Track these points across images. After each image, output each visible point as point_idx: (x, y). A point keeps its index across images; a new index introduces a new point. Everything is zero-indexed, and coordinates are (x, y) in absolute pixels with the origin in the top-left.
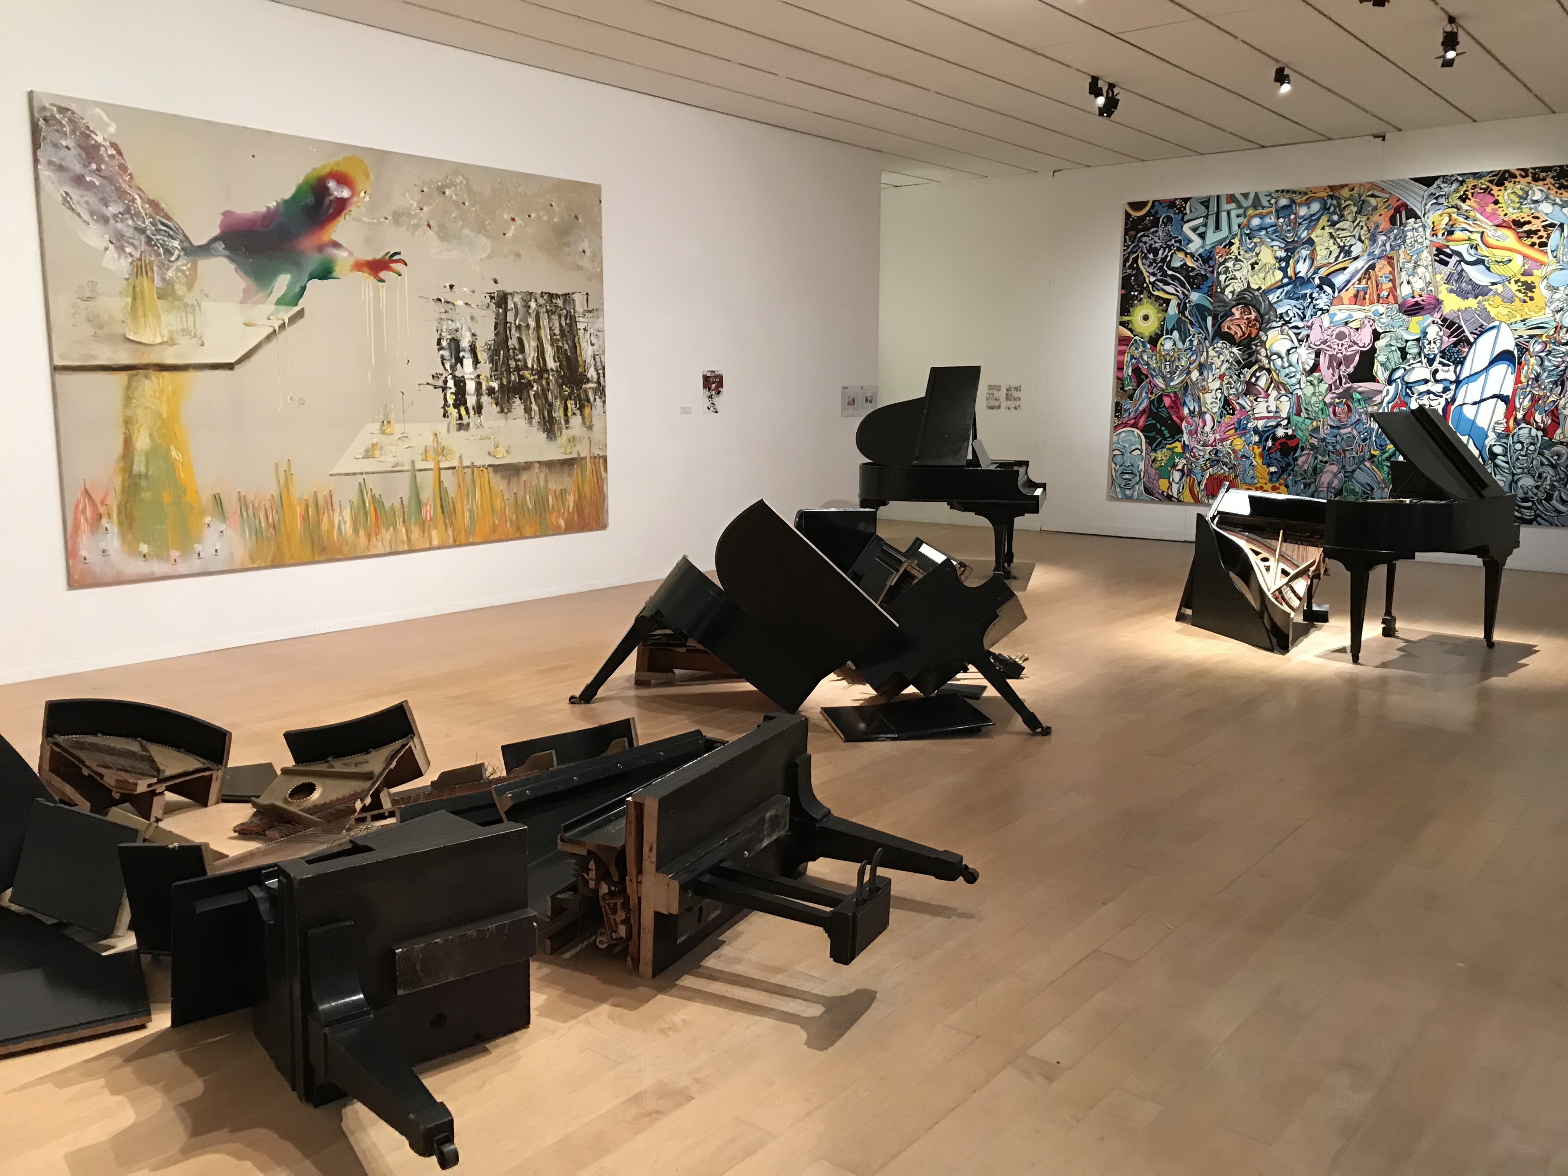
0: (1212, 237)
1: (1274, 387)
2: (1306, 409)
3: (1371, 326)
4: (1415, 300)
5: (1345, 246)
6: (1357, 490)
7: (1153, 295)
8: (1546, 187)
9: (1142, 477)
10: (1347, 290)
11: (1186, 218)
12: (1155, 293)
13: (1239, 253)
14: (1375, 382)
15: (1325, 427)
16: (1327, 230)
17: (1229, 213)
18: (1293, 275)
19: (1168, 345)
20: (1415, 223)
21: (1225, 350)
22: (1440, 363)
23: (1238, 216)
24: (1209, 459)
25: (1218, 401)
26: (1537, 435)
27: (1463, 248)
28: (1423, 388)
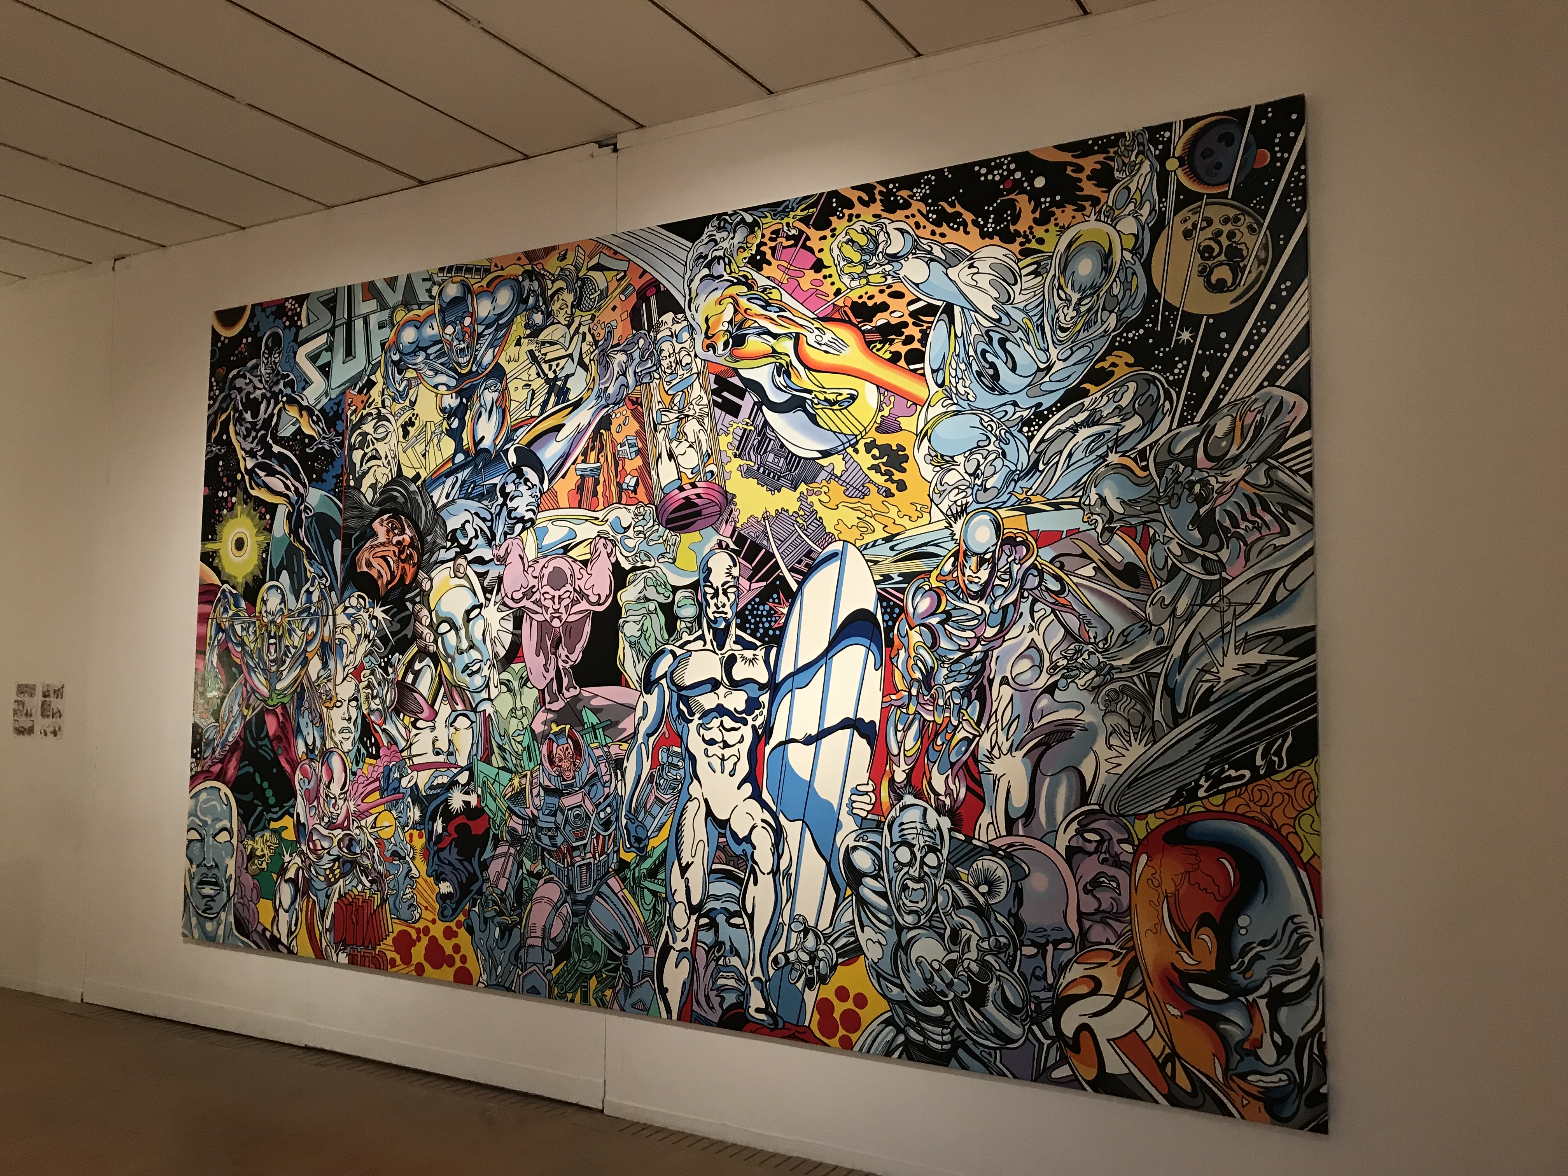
0: (342, 372)
1: (445, 695)
2: (500, 748)
3: (609, 555)
4: (684, 494)
5: (556, 379)
6: (597, 948)
7: (250, 496)
8: (912, 221)
9: (232, 892)
10: (563, 477)
11: (302, 336)
12: (253, 493)
13: (383, 402)
14: (620, 685)
15: (535, 792)
16: (527, 345)
17: (366, 322)
18: (471, 446)
19: (274, 602)
20: (675, 321)
21: (361, 613)
22: (739, 640)
23: (381, 326)
24: (338, 858)
25: (351, 726)
26: (939, 827)
27: (762, 375)
28: (708, 701)
